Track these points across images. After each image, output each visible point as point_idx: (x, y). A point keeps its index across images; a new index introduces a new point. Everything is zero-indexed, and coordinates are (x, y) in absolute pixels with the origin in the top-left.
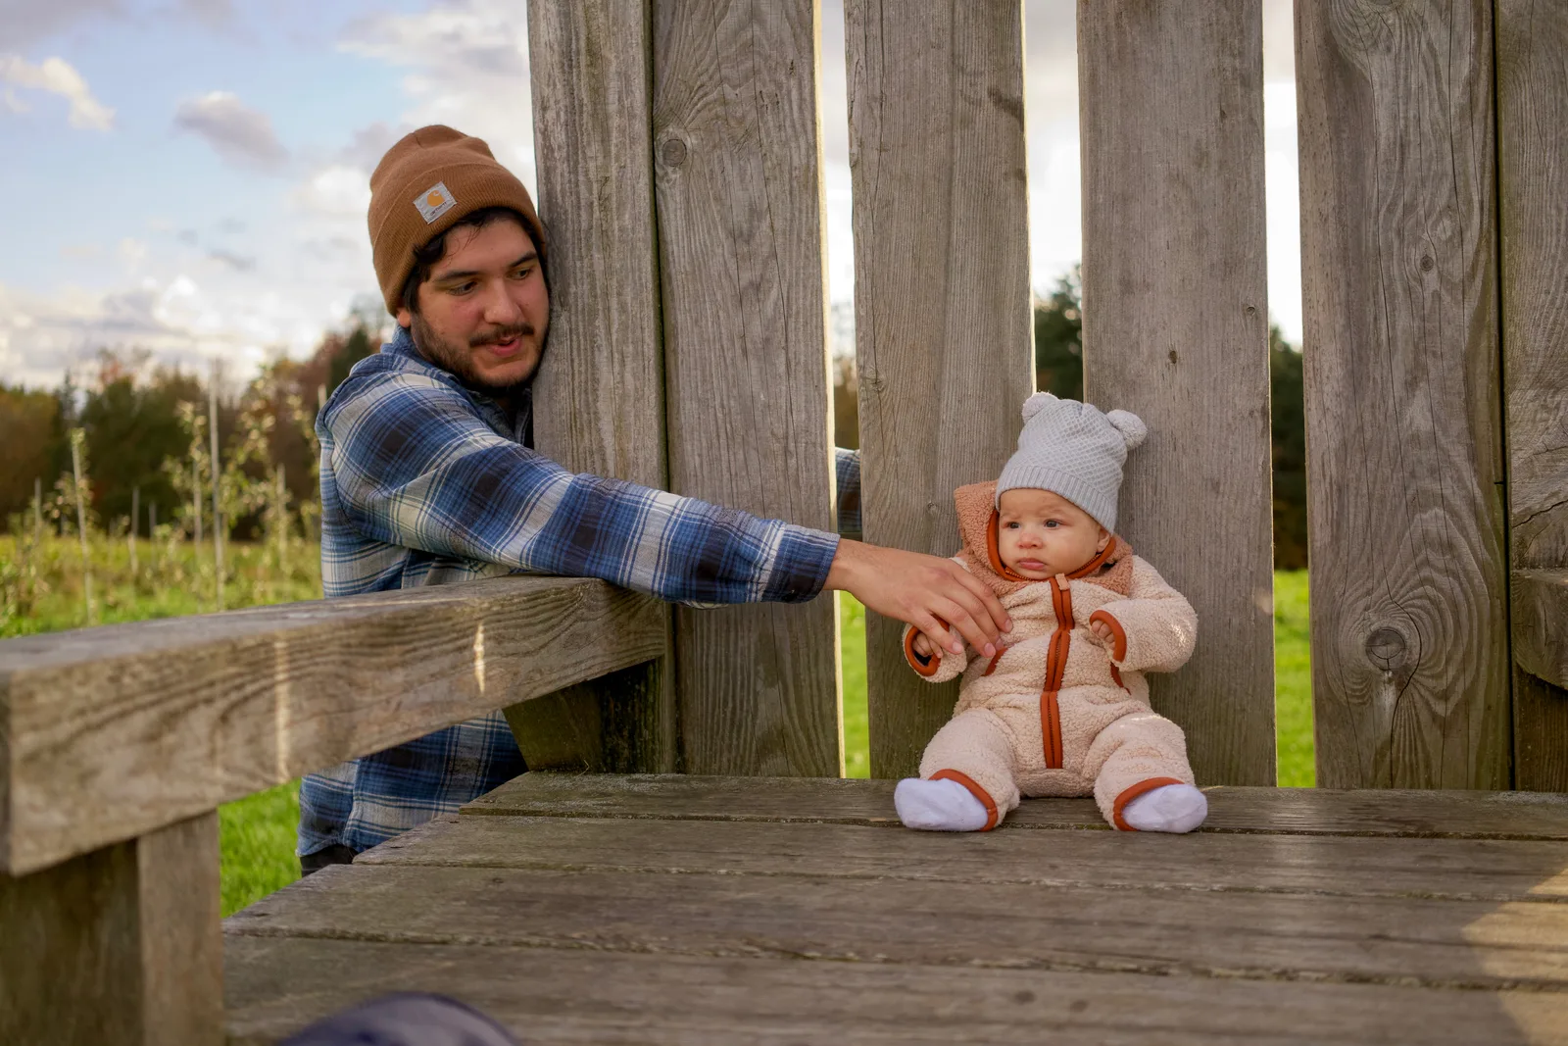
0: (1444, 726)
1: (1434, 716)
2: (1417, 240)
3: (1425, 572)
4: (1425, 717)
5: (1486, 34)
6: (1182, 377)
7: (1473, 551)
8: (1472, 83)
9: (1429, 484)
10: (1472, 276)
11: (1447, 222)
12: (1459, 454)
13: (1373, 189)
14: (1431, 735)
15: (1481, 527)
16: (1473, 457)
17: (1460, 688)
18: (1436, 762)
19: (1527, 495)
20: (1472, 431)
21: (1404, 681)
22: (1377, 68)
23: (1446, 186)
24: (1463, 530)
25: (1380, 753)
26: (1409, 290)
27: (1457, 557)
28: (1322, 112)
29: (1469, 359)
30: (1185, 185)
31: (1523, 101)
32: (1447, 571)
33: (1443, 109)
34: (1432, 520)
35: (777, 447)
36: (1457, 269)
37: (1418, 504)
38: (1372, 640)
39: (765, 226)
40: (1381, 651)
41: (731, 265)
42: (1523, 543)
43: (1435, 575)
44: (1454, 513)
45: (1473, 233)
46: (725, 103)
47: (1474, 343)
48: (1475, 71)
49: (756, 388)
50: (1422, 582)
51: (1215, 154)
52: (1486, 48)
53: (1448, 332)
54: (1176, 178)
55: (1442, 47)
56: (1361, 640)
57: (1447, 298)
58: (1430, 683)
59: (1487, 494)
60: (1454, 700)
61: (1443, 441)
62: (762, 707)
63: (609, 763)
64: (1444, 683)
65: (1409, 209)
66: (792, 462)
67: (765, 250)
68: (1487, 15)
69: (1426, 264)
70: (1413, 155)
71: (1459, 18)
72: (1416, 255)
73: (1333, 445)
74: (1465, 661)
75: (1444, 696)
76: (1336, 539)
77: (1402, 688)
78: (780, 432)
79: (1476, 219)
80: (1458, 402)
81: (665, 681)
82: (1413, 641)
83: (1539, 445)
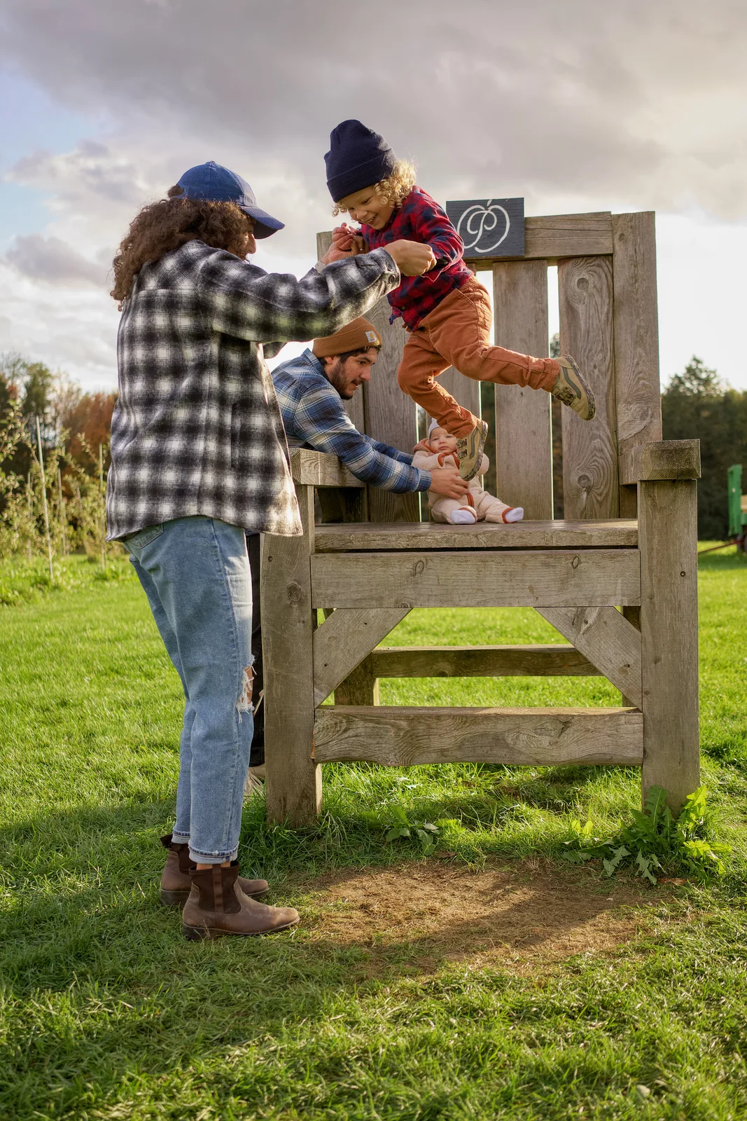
0: (600, 503)
1: (598, 501)
2: (592, 359)
3: (595, 458)
4: (595, 501)
5: (611, 300)
6: (524, 400)
7: (608, 451)
8: (607, 314)
9: (596, 432)
10: (608, 371)
11: (601, 354)
12: (604, 423)
13: (580, 344)
14: (597, 506)
15: (610, 445)
16: (608, 424)
17: (605, 492)
18: (598, 515)
19: (623, 435)
20: (608, 416)
21: (589, 490)
22: (581, 309)
23: (600, 345)
24: (605, 445)
25: (582, 512)
26: (590, 375)
27: (604, 454)
28: (565, 320)
29: (607, 395)
30: (526, 343)
31: (622, 319)
32: (601, 458)
33: (600, 321)
34: (597, 442)
35: (401, 422)
36: (604, 369)
37: (593, 438)
38: (580, 479)
39: (397, 353)
40: (583, 482)
41: (386, 365)
42: (622, 449)
43: (598, 460)
44: (603, 440)
45: (608, 358)
46: (383, 314)
47: (609, 390)
48: (609, 310)
49: (394, 404)
50: (594, 461)
51: (534, 332)
52: (611, 304)
53: (601, 387)
54: (522, 340)
55: (599, 303)
56: (577, 479)
57: (601, 377)
58: (597, 491)
59: (612, 435)
60: (603, 495)
61: (600, 419)
62: (396, 503)
63: (349, 521)
64: (600, 491)
65: (590, 350)
66: (405, 427)
67: (396, 361)
68: (611, 294)
69: (595, 367)
70: (591, 334)
71: (604, 295)
72: (592, 364)
73: (569, 420)
74: (606, 485)
75: (600, 495)
76: (569, 449)
77: (588, 493)
78: (401, 417)
79: (609, 354)
80: (604, 408)
81: (365, 496)
82: (591, 479)
83: (626, 420)
